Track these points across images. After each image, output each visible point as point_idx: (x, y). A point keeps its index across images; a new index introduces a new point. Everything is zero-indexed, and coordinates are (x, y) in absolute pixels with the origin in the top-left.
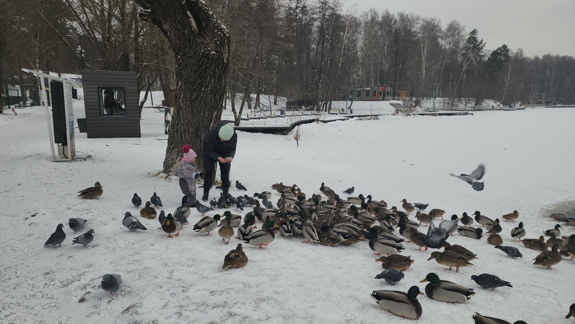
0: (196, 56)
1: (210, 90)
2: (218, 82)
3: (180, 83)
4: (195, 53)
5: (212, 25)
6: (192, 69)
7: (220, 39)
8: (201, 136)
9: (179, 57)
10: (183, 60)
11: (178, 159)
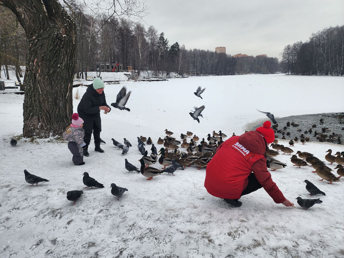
0: (51, 38)
1: (65, 66)
2: (70, 60)
3: (36, 60)
4: (50, 35)
5: (61, 12)
6: (47, 48)
7: (69, 24)
8: (59, 104)
9: (34, 38)
10: (38, 40)
11: (40, 124)
